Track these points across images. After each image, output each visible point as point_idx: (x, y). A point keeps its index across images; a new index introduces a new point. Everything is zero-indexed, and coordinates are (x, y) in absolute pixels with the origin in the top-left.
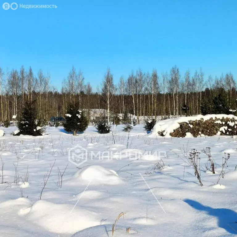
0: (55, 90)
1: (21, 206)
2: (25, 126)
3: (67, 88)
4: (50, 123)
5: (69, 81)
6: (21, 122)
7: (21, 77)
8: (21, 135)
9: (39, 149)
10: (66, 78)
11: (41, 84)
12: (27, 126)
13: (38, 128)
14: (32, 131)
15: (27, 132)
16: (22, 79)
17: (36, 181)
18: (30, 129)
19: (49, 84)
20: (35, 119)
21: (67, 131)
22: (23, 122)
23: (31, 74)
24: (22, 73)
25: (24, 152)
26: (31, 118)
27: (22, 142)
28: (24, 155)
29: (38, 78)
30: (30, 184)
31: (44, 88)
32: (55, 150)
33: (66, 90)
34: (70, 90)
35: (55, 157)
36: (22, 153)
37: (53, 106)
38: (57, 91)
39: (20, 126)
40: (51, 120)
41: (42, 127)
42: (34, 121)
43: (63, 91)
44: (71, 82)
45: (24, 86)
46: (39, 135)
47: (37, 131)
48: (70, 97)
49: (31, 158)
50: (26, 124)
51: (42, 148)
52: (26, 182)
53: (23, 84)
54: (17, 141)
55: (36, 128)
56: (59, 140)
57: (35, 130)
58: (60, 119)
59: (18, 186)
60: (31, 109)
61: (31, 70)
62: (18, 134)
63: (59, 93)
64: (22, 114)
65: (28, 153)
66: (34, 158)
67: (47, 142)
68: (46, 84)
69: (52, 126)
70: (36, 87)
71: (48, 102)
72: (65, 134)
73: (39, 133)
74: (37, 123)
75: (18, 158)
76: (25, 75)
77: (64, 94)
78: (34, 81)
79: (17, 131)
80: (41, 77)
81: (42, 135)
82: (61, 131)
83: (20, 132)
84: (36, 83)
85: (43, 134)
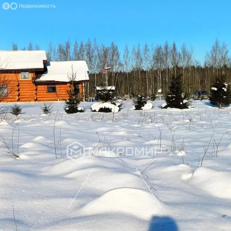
0: (198, 65)
1: (184, 172)
2: (172, 99)
3: (210, 62)
4: (194, 96)
5: (212, 55)
6: (169, 96)
7: (165, 52)
8: (168, 108)
9: (188, 121)
10: (209, 52)
11: (184, 58)
12: (174, 99)
13: (185, 101)
14: (179, 104)
15: (174, 105)
16: (166, 55)
17: (190, 150)
18: (177, 102)
19: (192, 58)
20: (181, 92)
21: (213, 104)
22: (170, 95)
23: (175, 49)
24: (166, 48)
25: (174, 124)
26: (177, 91)
27: (170, 114)
28: (175, 126)
29: (181, 53)
30: (186, 153)
31: (187, 63)
32: (204, 122)
33: (209, 64)
34: (213, 64)
35: (205, 128)
36: (172, 125)
37: (196, 80)
38: (200, 65)
39: (168, 100)
40: (195, 94)
41: (188, 101)
42: (180, 94)
43: (206, 64)
44: (214, 55)
45: (168, 60)
46: (185, 108)
47: (183, 104)
48: (213, 71)
49: (181, 129)
50: (173, 97)
51: (190, 120)
52: (182, 151)
53: (167, 59)
54: (165, 113)
55: (182, 102)
56: (205, 113)
57: (181, 103)
58: (204, 92)
59: (175, 154)
60: (177, 83)
61: (174, 45)
62: (166, 107)
63: (201, 67)
64: (170, 87)
65: (178, 124)
66: (185, 129)
67: (194, 114)
68: (189, 59)
69: (195, 99)
70: (179, 62)
71: (191, 76)
72: (210, 107)
73: (185, 106)
74: (183, 97)
75: (170, 129)
76: (169, 50)
77: (206, 68)
78: (178, 55)
79: (164, 104)
80: (184, 51)
81: (188, 108)
82: (207, 104)
83: (168, 105)
84: (180, 58)
85: (190, 107)
